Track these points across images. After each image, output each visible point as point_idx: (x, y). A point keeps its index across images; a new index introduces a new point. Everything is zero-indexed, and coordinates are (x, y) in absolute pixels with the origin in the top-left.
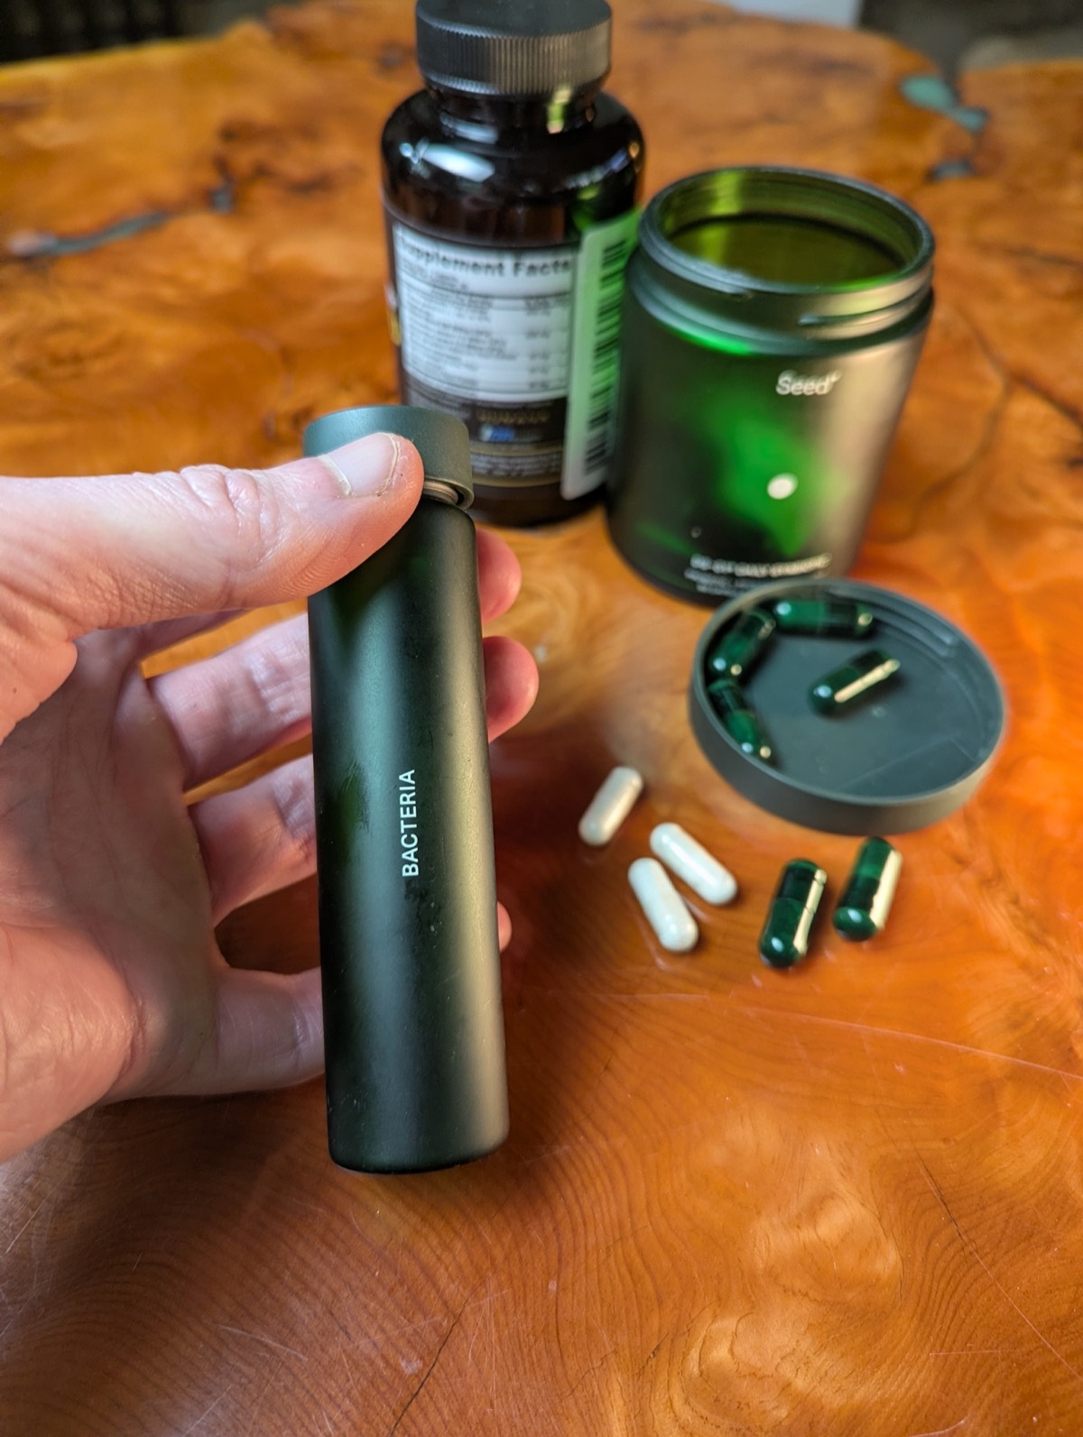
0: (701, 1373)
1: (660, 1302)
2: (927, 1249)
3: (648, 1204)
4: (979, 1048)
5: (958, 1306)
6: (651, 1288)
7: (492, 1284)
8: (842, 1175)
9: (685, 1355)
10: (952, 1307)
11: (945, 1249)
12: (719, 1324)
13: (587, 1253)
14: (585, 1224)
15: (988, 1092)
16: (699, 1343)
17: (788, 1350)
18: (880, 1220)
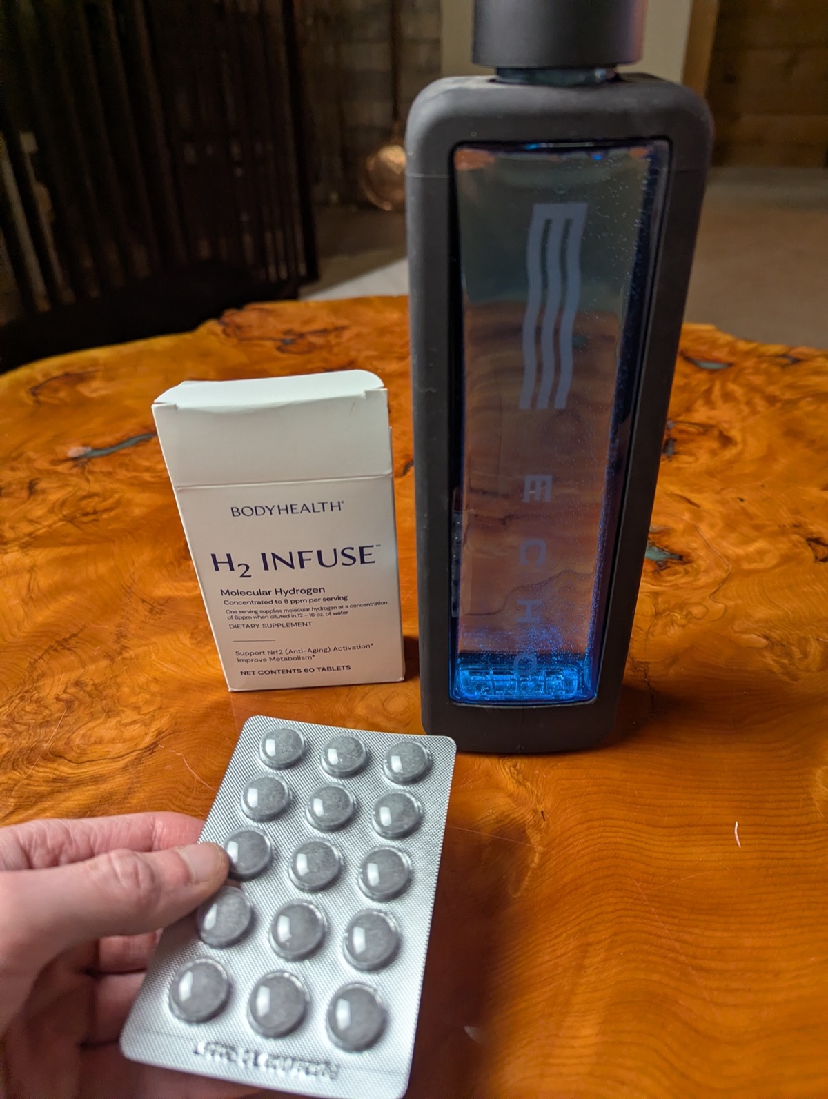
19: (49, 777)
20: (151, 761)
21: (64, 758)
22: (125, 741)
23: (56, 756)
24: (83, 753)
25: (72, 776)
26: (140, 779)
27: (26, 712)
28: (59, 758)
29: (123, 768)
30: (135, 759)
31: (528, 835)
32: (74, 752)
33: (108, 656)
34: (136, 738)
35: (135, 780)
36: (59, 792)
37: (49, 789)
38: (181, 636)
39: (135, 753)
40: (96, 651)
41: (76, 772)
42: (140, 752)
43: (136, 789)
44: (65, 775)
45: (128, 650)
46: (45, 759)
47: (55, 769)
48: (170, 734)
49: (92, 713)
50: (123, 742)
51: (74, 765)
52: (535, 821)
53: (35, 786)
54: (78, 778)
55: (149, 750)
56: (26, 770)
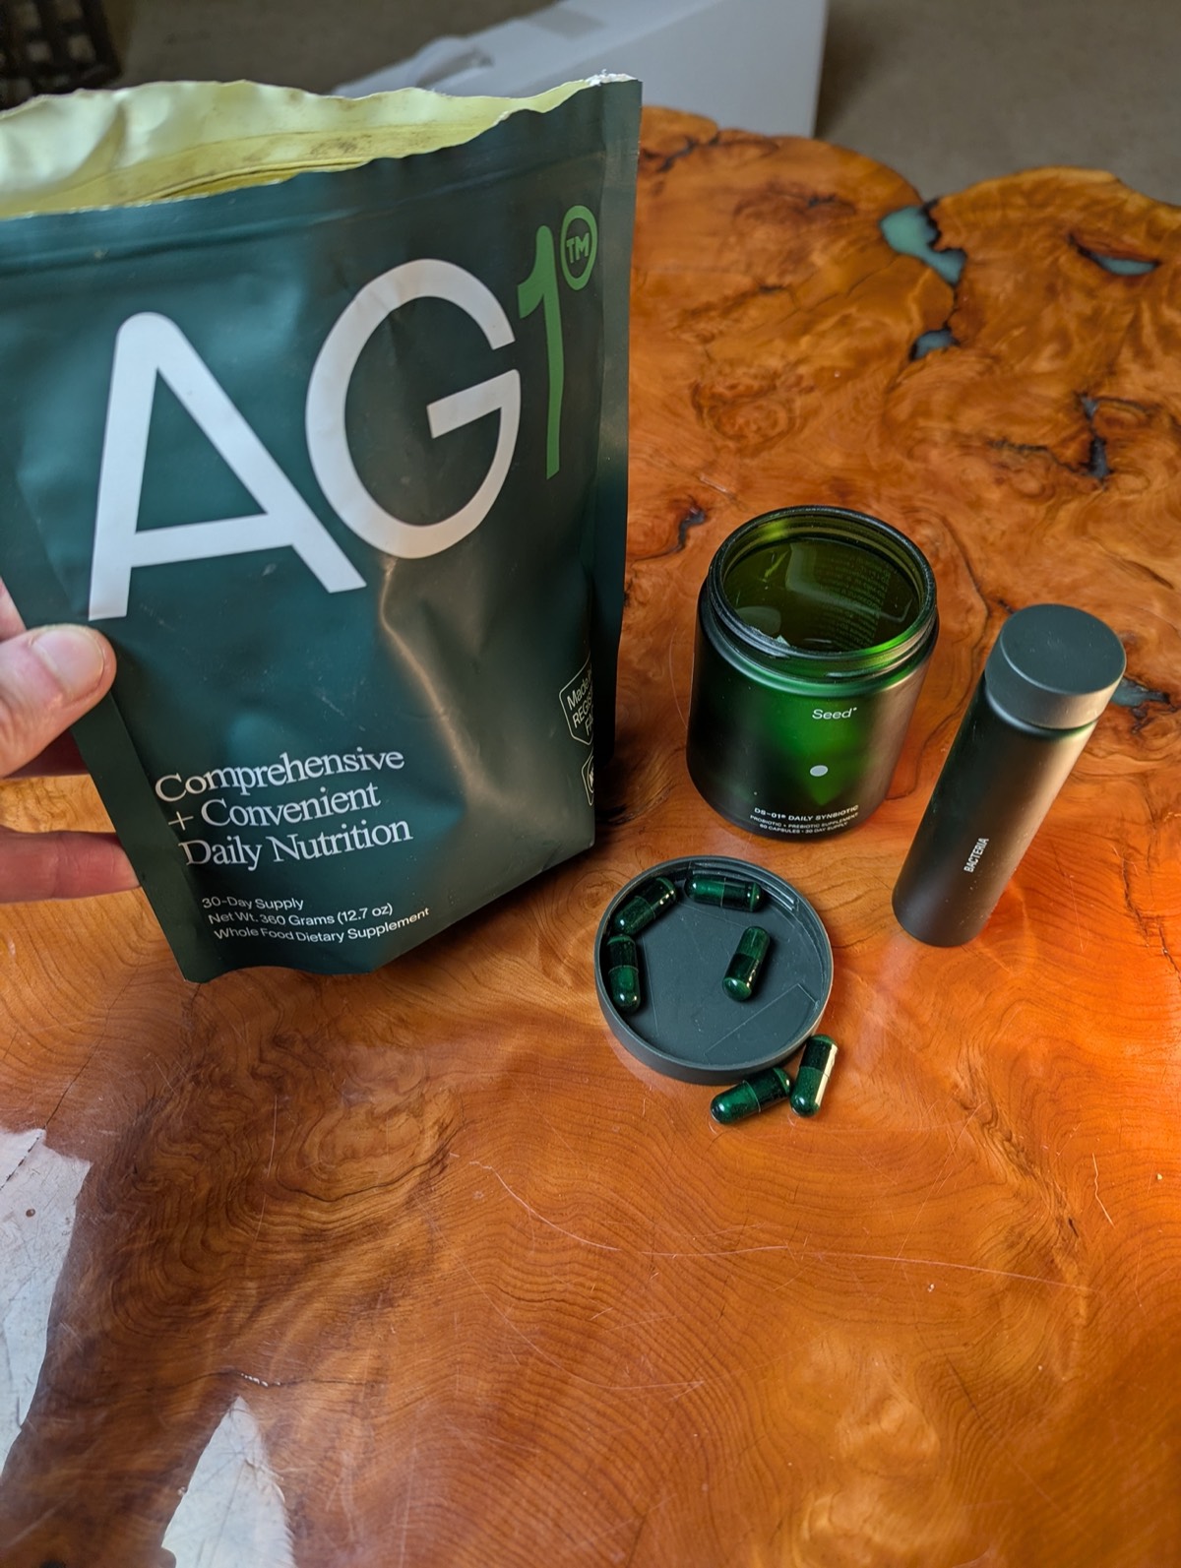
0: (811, 1538)
1: (779, 1491)
2: (957, 1428)
3: (763, 1420)
4: (986, 1268)
5: (980, 1470)
6: (771, 1480)
7: (664, 1491)
8: (896, 1381)
9: (799, 1526)
10: (975, 1472)
11: (969, 1429)
12: (819, 1502)
13: (725, 1461)
14: (721, 1439)
15: (994, 1303)
16: (807, 1517)
17: (867, 1515)
18: (923, 1411)
19: (294, 1233)
20: (446, 1185)
21: (307, 1194)
22: (391, 1148)
23: (291, 1190)
24: (332, 1181)
25: (330, 1226)
26: (441, 1222)
27: (212, 1107)
28: (297, 1193)
29: (407, 1203)
30: (421, 1183)
31: (1060, 1266)
32: (318, 1178)
34: (409, 1142)
35: (434, 1225)
36: (320, 1260)
37: (301, 1255)
39: (417, 1172)
41: (334, 1218)
42: (423, 1168)
43: (441, 1242)
44: (320, 1226)
46: (277, 1199)
47: (299, 1216)
48: (460, 1129)
49: (319, 1097)
50: (390, 1153)
51: (326, 1204)
52: (1063, 1240)
53: (277, 1252)
54: (342, 1228)
55: (437, 1163)
56: (253, 1223)
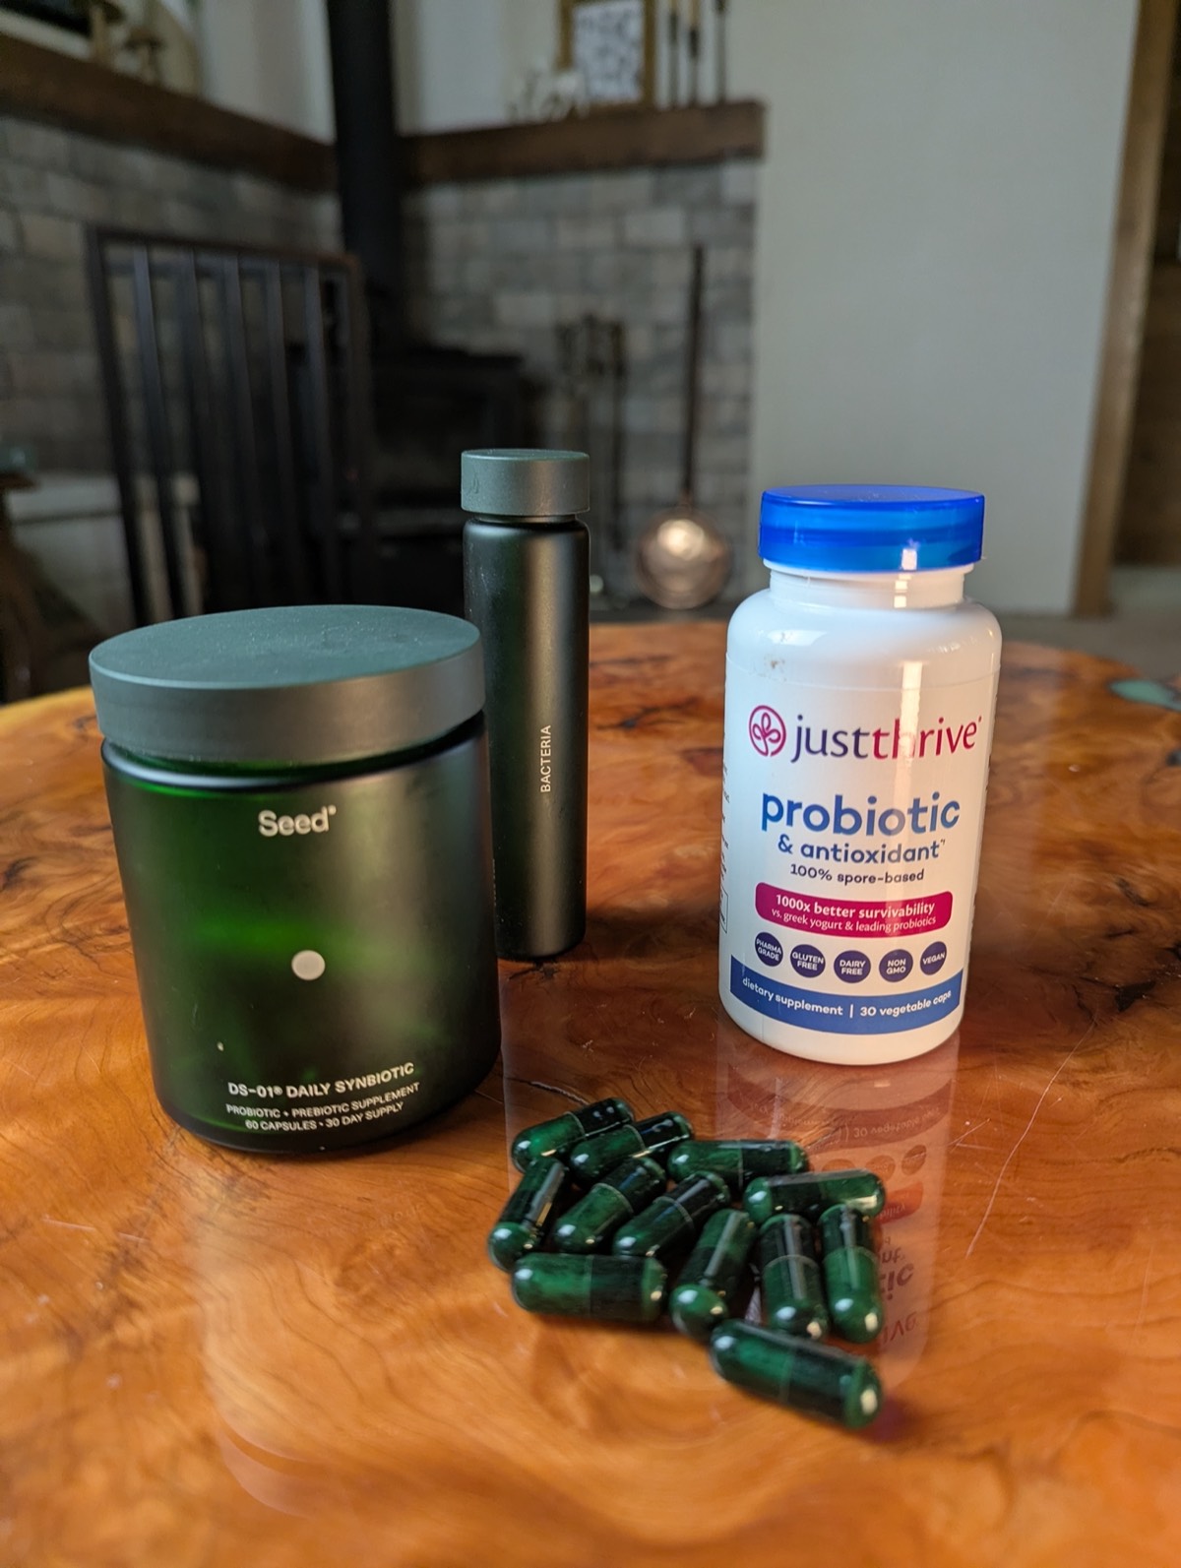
33: (70, 1333)
38: (311, 1274)
40: (35, 1310)
45: (136, 1315)
